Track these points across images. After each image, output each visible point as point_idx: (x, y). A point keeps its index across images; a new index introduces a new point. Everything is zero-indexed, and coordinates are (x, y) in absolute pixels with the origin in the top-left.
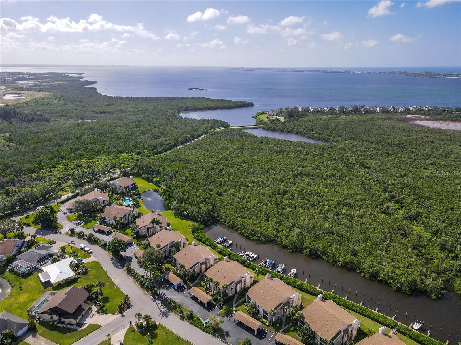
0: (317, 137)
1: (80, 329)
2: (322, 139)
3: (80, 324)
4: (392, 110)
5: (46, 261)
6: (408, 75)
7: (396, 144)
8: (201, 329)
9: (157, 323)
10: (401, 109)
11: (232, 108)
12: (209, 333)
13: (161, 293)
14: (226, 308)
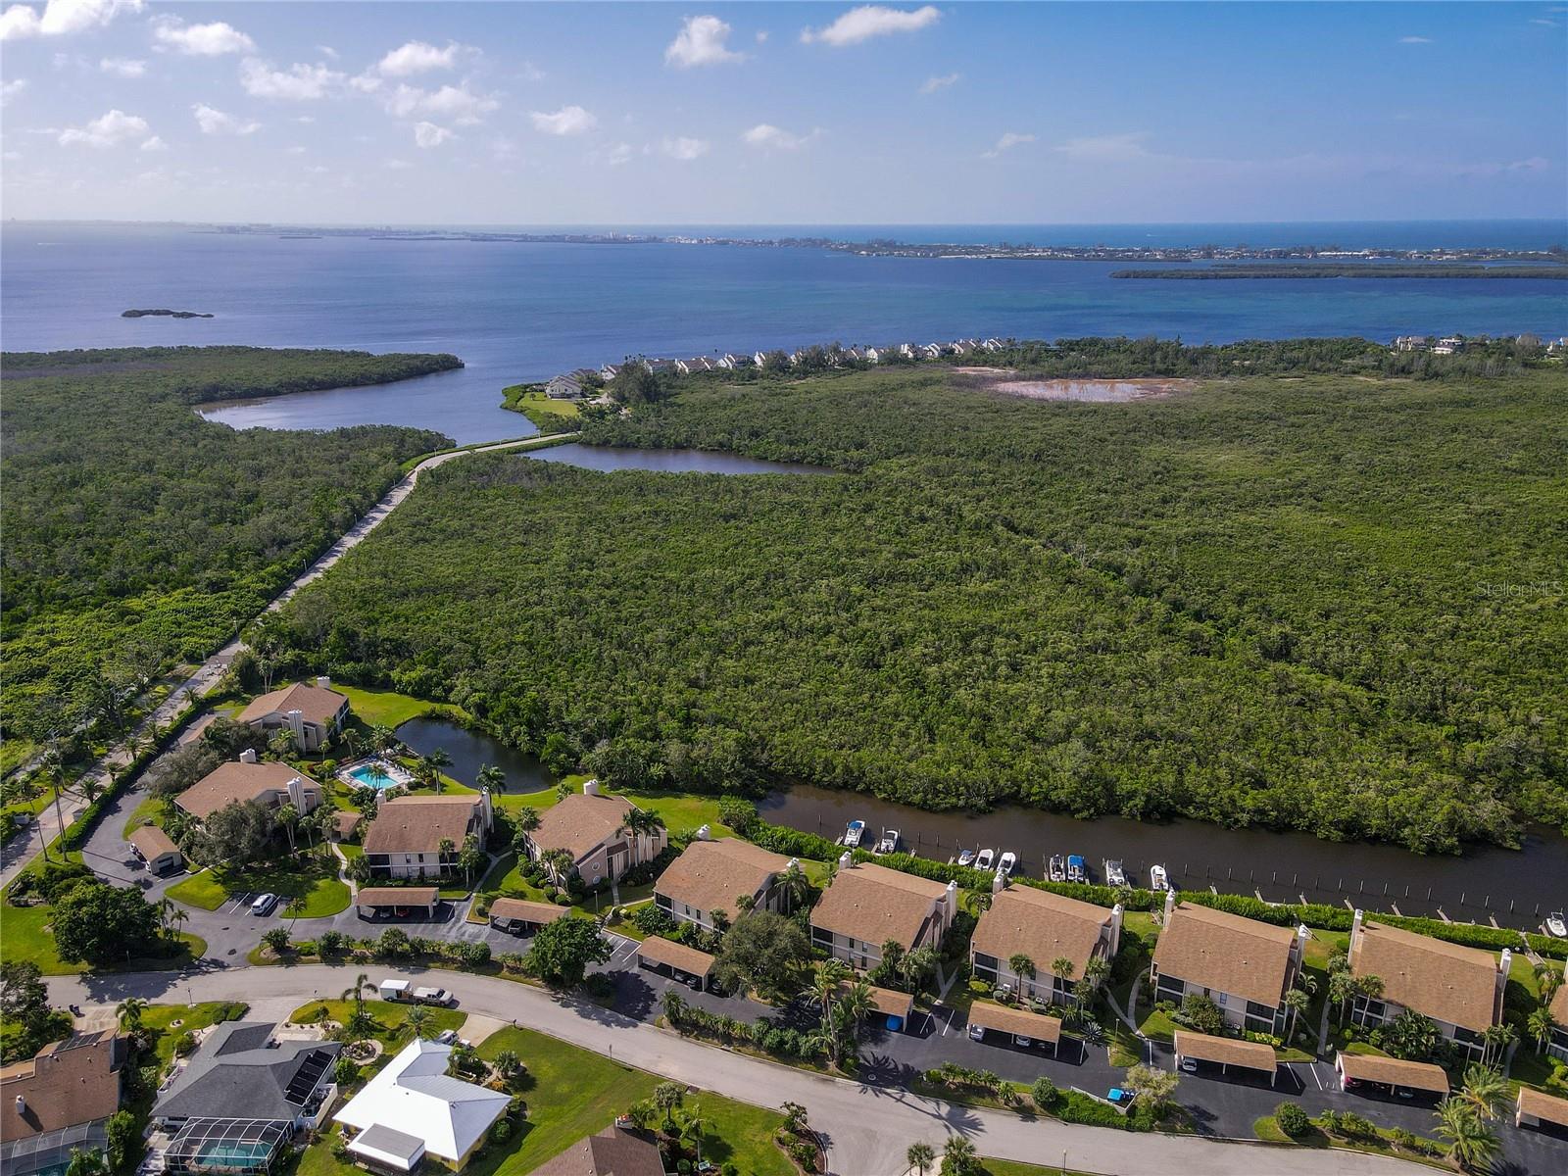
0: (791, 456)
2: (809, 459)
4: (911, 355)
6: (837, 250)
7: (1031, 455)
8: (1119, 1127)
10: (933, 350)
11: (389, 382)
12: (1151, 1130)
13: (871, 1059)
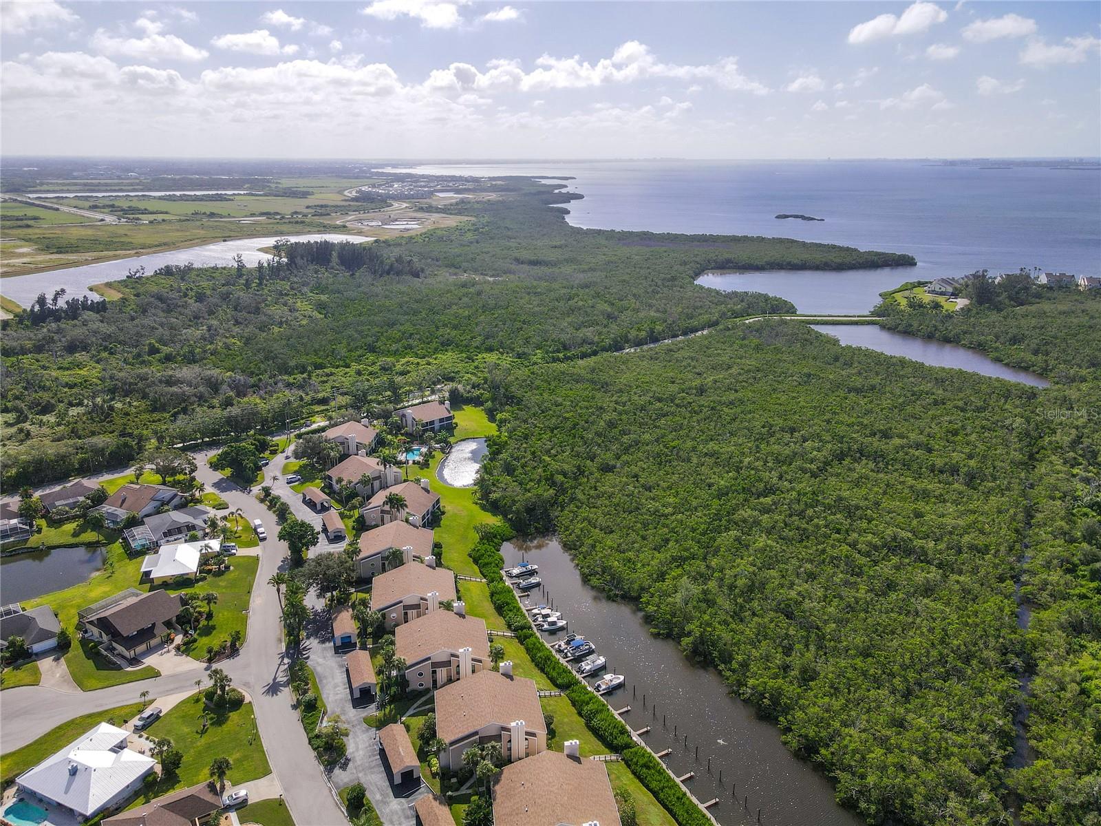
0: (1026, 361)
1: (129, 669)
3: (135, 661)
5: (180, 536)
9: (248, 699)
12: (315, 749)
13: (305, 645)
14: (391, 711)
